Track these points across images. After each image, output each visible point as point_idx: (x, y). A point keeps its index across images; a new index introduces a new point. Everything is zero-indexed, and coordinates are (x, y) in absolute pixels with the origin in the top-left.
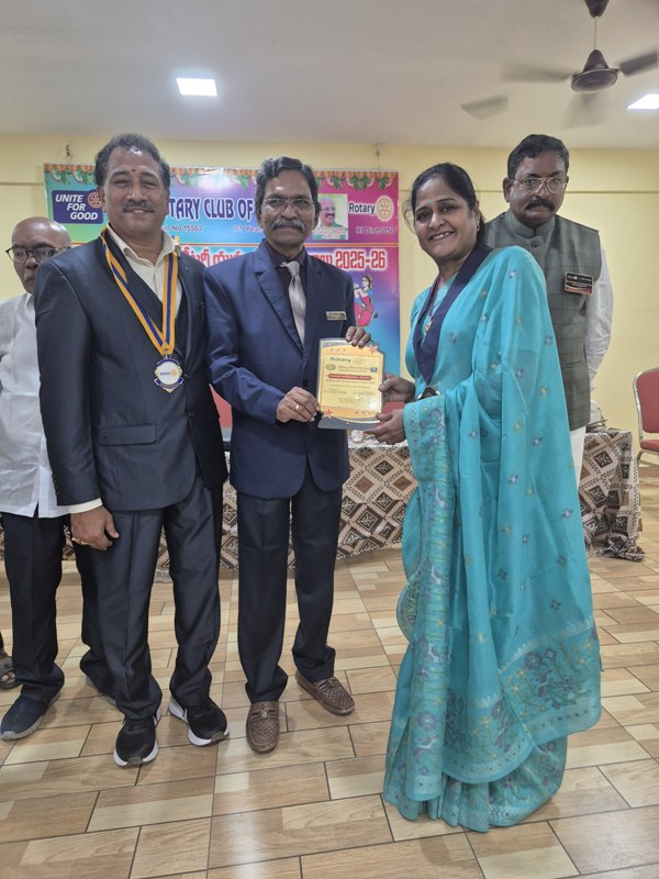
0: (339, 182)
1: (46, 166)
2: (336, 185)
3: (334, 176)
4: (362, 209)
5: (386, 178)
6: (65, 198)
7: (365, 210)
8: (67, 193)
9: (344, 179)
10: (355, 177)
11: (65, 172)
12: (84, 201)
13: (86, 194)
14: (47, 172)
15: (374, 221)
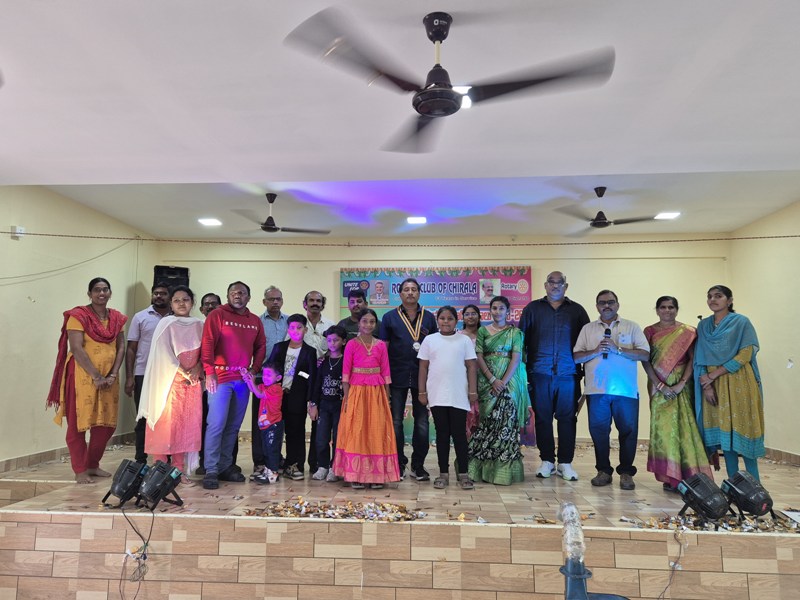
0: (494, 273)
1: (342, 269)
2: (494, 274)
3: (493, 269)
4: (509, 287)
5: (523, 270)
6: (349, 285)
7: (511, 287)
8: (351, 282)
9: (498, 271)
10: (505, 270)
11: (350, 272)
12: (358, 286)
13: (359, 282)
14: (342, 272)
15: (516, 293)
